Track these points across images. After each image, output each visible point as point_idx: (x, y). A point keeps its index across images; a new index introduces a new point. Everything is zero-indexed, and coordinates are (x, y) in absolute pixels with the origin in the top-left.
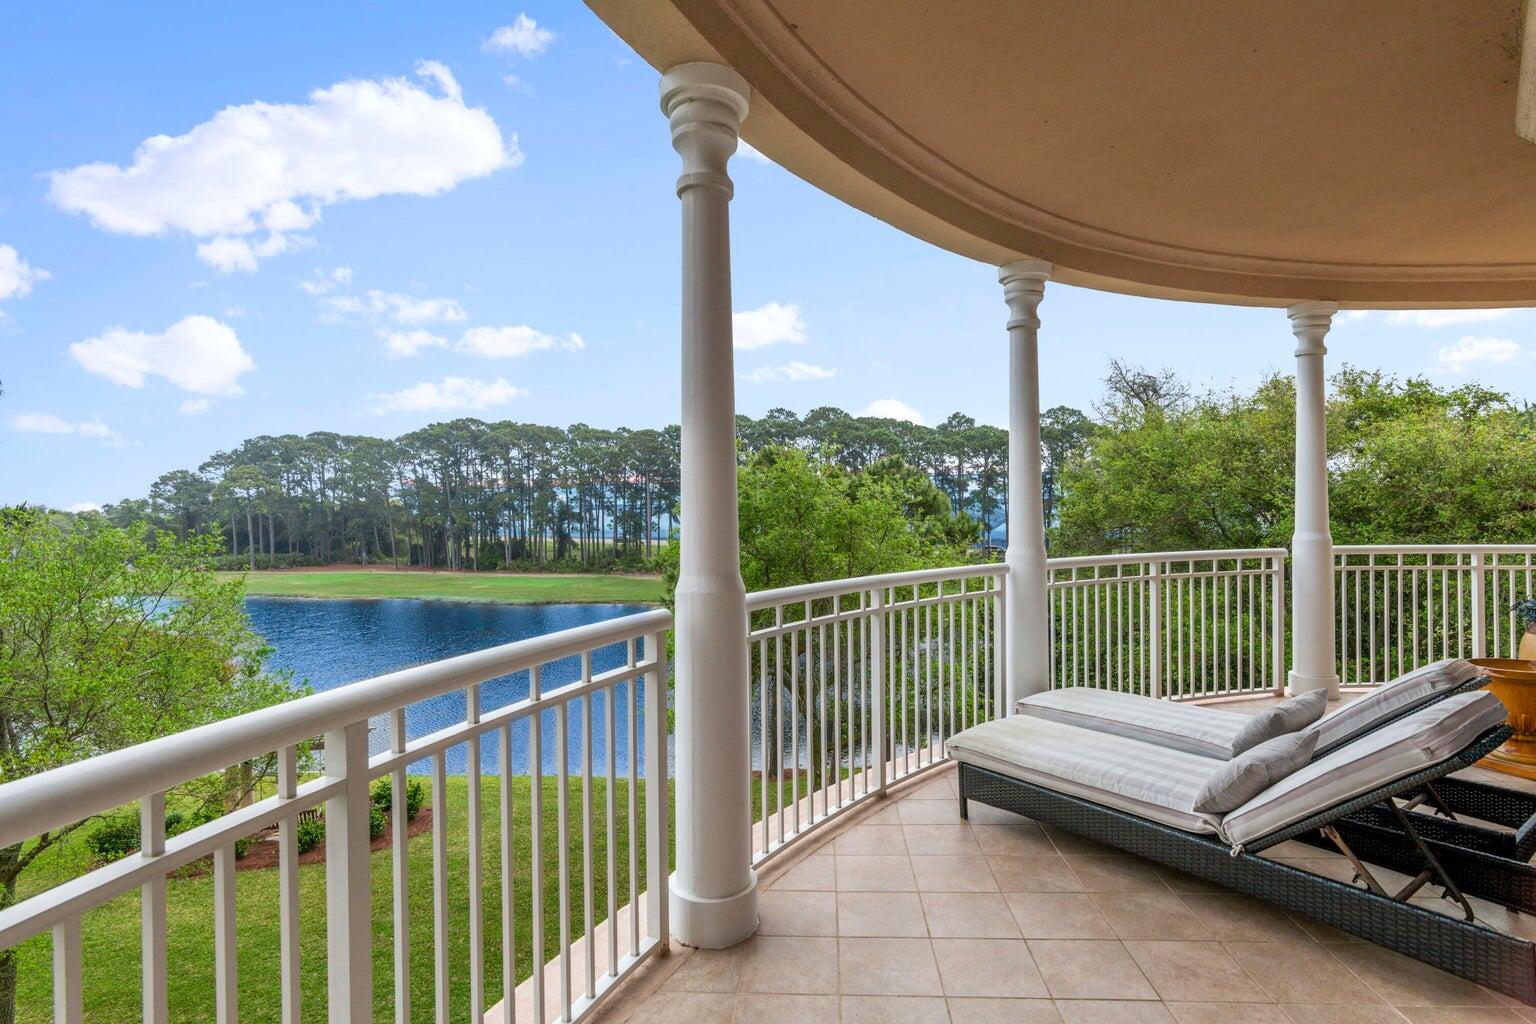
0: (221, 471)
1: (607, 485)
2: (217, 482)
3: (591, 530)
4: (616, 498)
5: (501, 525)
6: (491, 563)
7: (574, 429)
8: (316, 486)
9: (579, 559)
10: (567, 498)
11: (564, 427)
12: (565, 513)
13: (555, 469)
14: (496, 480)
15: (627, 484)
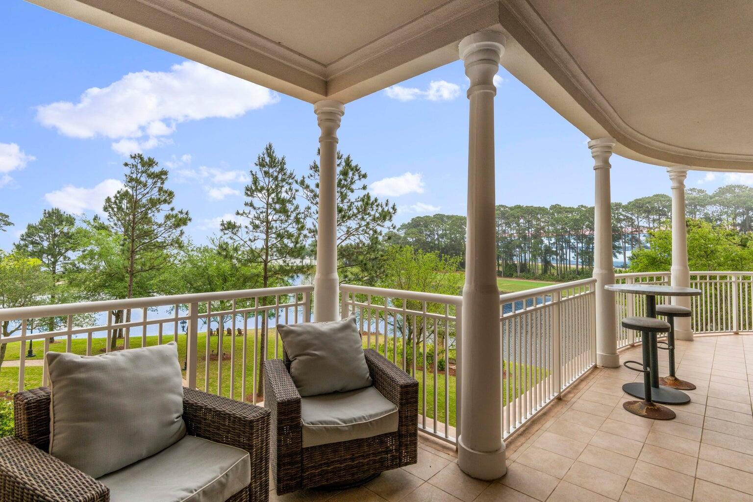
0: (404, 231)
1: (572, 236)
2: (403, 235)
3: (562, 259)
4: (578, 243)
5: (515, 255)
6: (510, 274)
7: (554, 207)
8: (436, 237)
9: (556, 274)
10: (549, 243)
11: (548, 206)
12: (548, 250)
13: (543, 228)
14: (512, 234)
15: (584, 236)
